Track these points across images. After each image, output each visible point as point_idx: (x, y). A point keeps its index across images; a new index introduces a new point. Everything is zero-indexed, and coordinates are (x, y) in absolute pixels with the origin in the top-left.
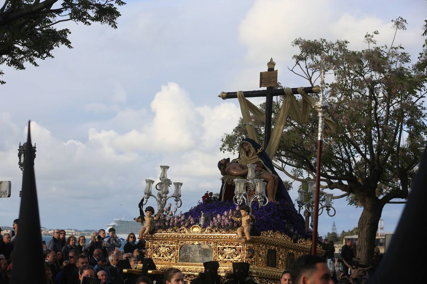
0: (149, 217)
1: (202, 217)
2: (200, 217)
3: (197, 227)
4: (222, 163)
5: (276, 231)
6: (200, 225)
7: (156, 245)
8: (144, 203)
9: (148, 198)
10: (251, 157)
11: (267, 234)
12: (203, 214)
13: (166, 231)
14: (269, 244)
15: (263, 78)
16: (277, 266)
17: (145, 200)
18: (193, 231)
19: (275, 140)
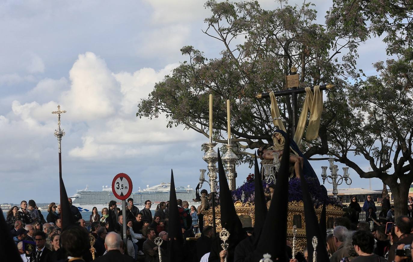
0: (204, 198)
1: (243, 195)
2: (242, 194)
3: (239, 202)
4: (260, 151)
5: (299, 201)
6: (241, 201)
7: (211, 218)
8: (200, 187)
9: (202, 183)
10: (282, 144)
11: (291, 204)
12: (243, 192)
13: (217, 207)
14: (294, 211)
15: (289, 81)
16: (302, 227)
17: (200, 184)
18: (236, 205)
19: (300, 129)
